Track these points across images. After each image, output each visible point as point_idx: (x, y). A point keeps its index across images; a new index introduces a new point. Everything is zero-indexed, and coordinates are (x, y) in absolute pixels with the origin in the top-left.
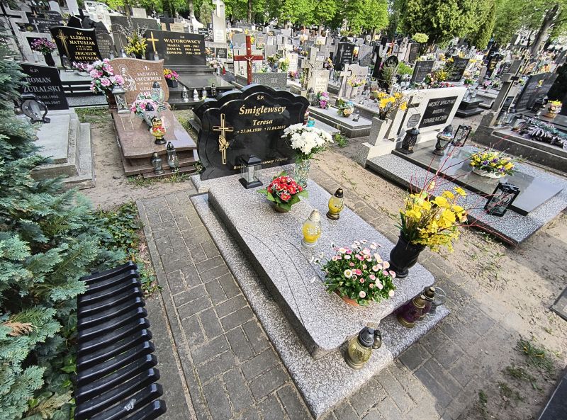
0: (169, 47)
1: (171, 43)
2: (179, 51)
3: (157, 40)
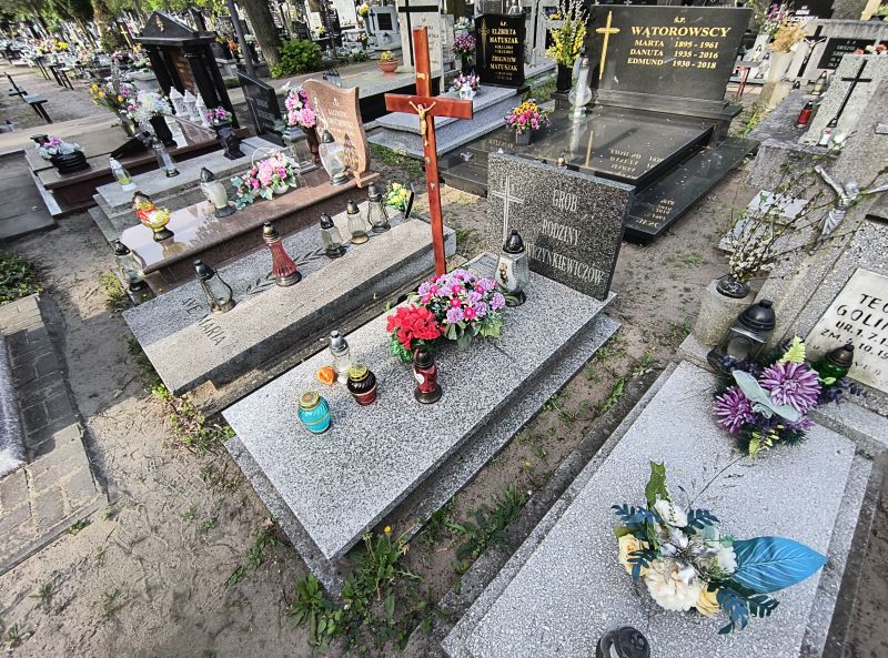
0: (637, 48)
1: (643, 38)
2: (658, 58)
3: (616, 30)
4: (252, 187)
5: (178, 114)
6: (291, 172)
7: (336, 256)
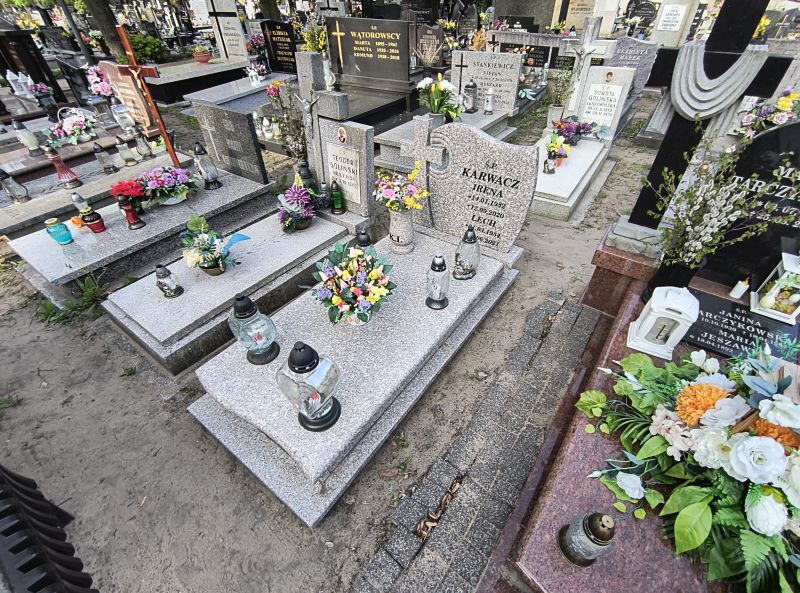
0: (358, 46)
1: (358, 39)
2: (369, 53)
3: (343, 34)
4: (60, 137)
5: (16, 93)
6: (89, 125)
7: (111, 172)
